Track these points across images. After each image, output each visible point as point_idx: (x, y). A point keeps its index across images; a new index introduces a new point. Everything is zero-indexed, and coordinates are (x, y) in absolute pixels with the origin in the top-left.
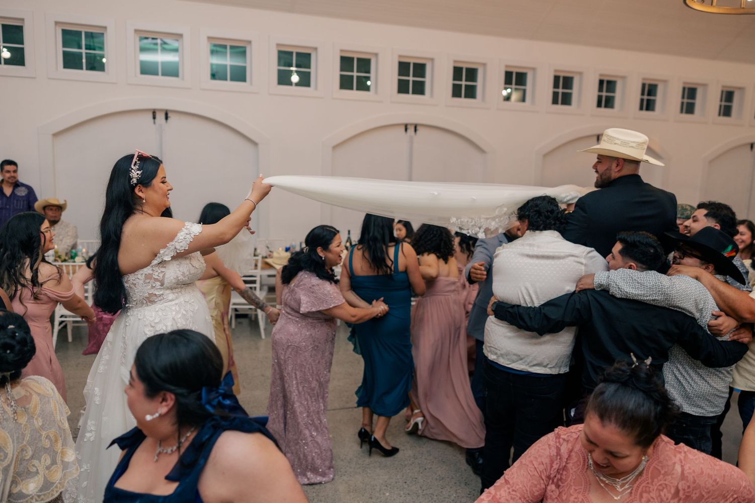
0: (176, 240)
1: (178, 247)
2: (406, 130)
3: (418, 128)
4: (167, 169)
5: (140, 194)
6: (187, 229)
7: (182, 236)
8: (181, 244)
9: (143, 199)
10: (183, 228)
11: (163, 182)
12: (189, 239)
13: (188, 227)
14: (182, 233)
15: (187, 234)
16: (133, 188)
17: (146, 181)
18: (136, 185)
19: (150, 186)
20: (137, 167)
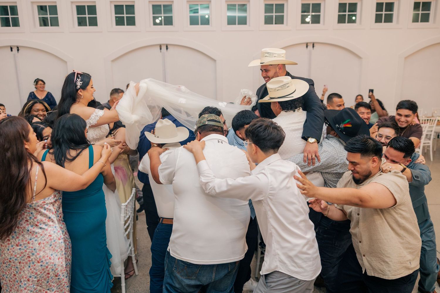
0: (90, 118)
1: (91, 122)
2: (307, 47)
3: (315, 45)
4: (94, 81)
5: (80, 93)
6: (96, 113)
7: (93, 117)
8: (93, 121)
9: (82, 96)
10: (94, 113)
11: (92, 88)
12: (98, 118)
13: (97, 112)
14: (93, 115)
15: (96, 116)
16: (77, 90)
17: (84, 87)
18: (79, 89)
19: (86, 89)
20: (80, 80)
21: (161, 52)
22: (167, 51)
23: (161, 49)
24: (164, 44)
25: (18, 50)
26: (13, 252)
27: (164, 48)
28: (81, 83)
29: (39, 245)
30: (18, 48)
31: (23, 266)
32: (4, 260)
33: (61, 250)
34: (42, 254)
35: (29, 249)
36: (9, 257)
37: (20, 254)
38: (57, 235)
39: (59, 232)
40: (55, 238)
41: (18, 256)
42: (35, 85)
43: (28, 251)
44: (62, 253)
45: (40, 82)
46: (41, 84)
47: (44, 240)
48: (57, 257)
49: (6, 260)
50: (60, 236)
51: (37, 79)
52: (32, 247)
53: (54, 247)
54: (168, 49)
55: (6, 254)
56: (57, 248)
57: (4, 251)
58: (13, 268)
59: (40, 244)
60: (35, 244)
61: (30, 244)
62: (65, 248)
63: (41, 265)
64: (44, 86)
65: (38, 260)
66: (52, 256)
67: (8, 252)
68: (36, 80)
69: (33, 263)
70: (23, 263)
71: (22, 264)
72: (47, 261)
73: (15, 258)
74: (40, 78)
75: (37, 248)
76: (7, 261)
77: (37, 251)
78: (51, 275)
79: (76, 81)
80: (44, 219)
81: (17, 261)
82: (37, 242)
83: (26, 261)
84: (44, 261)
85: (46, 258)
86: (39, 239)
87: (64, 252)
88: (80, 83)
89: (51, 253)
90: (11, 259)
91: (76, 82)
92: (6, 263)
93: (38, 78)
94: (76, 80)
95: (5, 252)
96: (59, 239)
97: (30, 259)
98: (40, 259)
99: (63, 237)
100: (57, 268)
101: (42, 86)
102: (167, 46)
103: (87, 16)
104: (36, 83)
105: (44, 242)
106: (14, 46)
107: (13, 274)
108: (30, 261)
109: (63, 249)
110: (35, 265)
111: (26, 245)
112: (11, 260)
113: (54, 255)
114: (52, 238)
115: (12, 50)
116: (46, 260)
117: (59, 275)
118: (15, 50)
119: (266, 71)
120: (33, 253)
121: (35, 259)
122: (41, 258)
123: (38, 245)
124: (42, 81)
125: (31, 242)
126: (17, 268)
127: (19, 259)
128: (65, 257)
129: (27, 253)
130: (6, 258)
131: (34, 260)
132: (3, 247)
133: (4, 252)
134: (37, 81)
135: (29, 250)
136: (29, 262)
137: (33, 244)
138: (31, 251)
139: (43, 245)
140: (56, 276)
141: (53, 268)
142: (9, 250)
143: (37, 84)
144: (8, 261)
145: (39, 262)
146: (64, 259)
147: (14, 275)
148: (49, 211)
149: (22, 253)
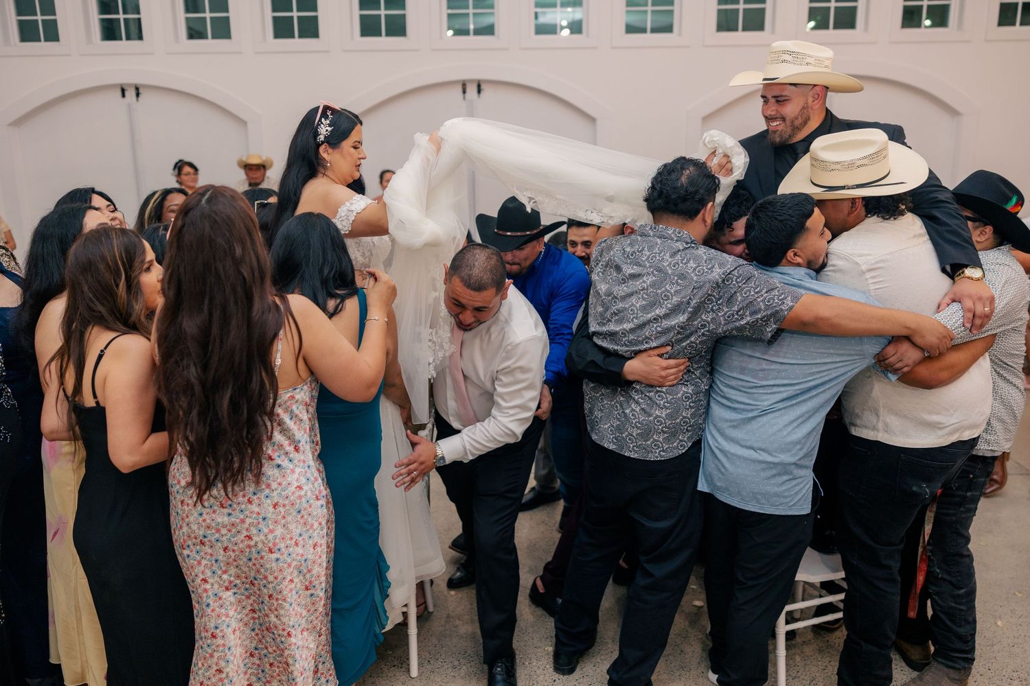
0: (338, 216)
1: (341, 227)
6: (351, 204)
7: (343, 212)
9: (327, 162)
10: (347, 202)
12: (352, 217)
13: (354, 201)
14: (344, 209)
15: (349, 210)
19: (339, 147)
20: (328, 122)
21: (464, 98)
22: (479, 97)
23: (464, 92)
24: (472, 81)
25: (138, 95)
26: (213, 520)
27: (472, 90)
28: (329, 129)
29: (275, 509)
30: (137, 89)
31: (233, 557)
32: (184, 540)
33: (320, 524)
34: (279, 531)
35: (250, 517)
36: (201, 533)
37: (228, 527)
38: (314, 486)
39: (316, 479)
40: (309, 494)
41: (224, 531)
42: (176, 176)
43: (248, 521)
44: (321, 532)
45: (187, 169)
46: (188, 174)
47: (287, 497)
48: (311, 542)
49: (191, 540)
50: (320, 490)
51: (180, 161)
52: (258, 513)
53: (306, 517)
54: (483, 93)
55: (192, 525)
56: (312, 519)
57: (187, 516)
58: (204, 562)
59: (276, 507)
60: (266, 505)
61: (254, 505)
62: (328, 521)
63: (277, 560)
64: (195, 176)
65: (271, 545)
66: (300, 539)
67: (201, 519)
68: (177, 163)
69: (258, 553)
70: (233, 551)
71: (231, 553)
72: (291, 550)
73: (217, 535)
74: (187, 159)
75: (269, 515)
76: (194, 540)
77: (270, 522)
78: (296, 584)
79: (319, 122)
80: (286, 443)
81: (219, 544)
82: (269, 501)
83: (241, 546)
84: (283, 550)
85: (288, 542)
86: (275, 493)
87: (325, 531)
88: (327, 130)
89: (298, 531)
90: (205, 537)
91: (318, 125)
92: (192, 547)
93: (181, 158)
94: (320, 120)
95: (191, 519)
96: (317, 499)
97: (252, 543)
98: (275, 544)
99: (324, 493)
100: (310, 567)
101: (193, 176)
102: (479, 86)
103: (295, 14)
104: (176, 170)
105: (287, 502)
106: (130, 85)
107: (200, 579)
108: (250, 548)
109: (324, 523)
110: (262, 558)
111: (243, 506)
112: (206, 540)
113: (305, 536)
114: (303, 493)
115: (123, 96)
116: (287, 546)
117: (314, 587)
118: (131, 93)
119: (778, 101)
120: (260, 526)
121: (264, 543)
122: (277, 541)
123: (271, 509)
124: (191, 165)
125: (256, 501)
126: (216, 561)
127: (224, 538)
128: (327, 542)
129: (246, 526)
130: (193, 535)
131: (260, 545)
132: (185, 507)
133: (187, 520)
134: (179, 166)
135: (251, 520)
136: (248, 550)
137: (259, 505)
138: (255, 521)
139: (282, 510)
140: (307, 589)
141: (301, 568)
142: (204, 515)
143: (179, 174)
144: (198, 541)
145: (273, 551)
146: (324, 547)
147: (203, 580)
148: (298, 423)
149: (233, 525)
